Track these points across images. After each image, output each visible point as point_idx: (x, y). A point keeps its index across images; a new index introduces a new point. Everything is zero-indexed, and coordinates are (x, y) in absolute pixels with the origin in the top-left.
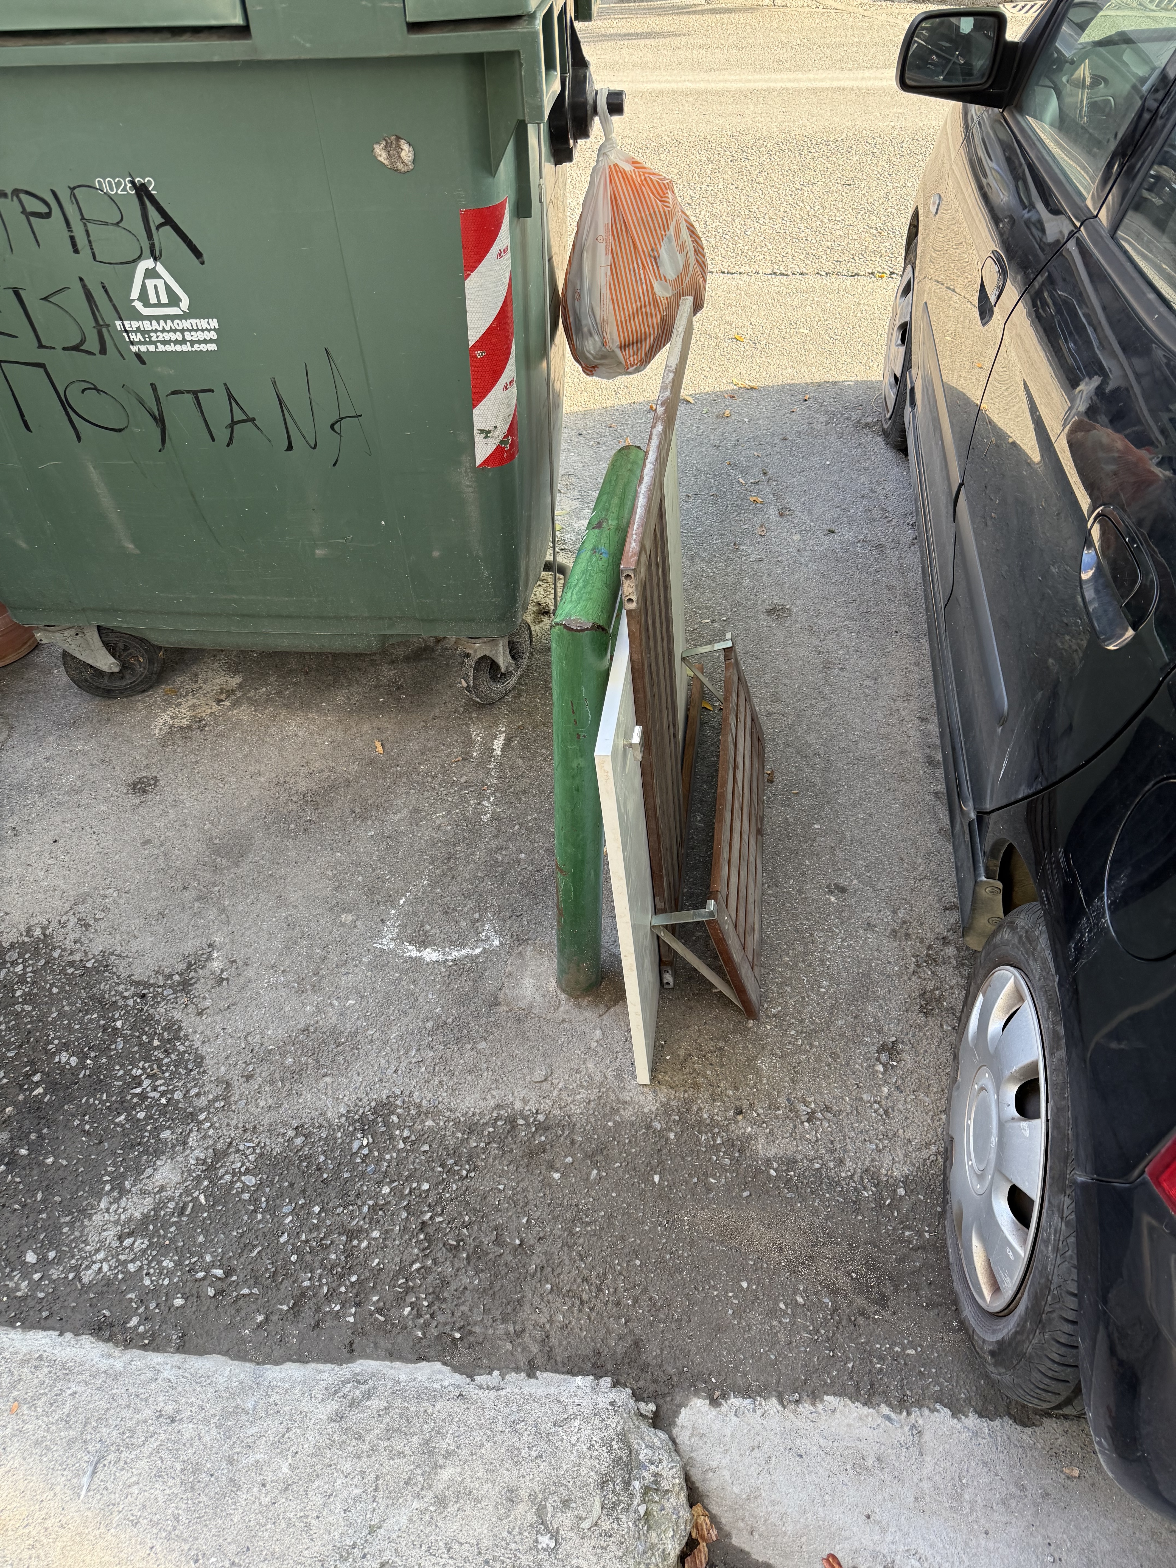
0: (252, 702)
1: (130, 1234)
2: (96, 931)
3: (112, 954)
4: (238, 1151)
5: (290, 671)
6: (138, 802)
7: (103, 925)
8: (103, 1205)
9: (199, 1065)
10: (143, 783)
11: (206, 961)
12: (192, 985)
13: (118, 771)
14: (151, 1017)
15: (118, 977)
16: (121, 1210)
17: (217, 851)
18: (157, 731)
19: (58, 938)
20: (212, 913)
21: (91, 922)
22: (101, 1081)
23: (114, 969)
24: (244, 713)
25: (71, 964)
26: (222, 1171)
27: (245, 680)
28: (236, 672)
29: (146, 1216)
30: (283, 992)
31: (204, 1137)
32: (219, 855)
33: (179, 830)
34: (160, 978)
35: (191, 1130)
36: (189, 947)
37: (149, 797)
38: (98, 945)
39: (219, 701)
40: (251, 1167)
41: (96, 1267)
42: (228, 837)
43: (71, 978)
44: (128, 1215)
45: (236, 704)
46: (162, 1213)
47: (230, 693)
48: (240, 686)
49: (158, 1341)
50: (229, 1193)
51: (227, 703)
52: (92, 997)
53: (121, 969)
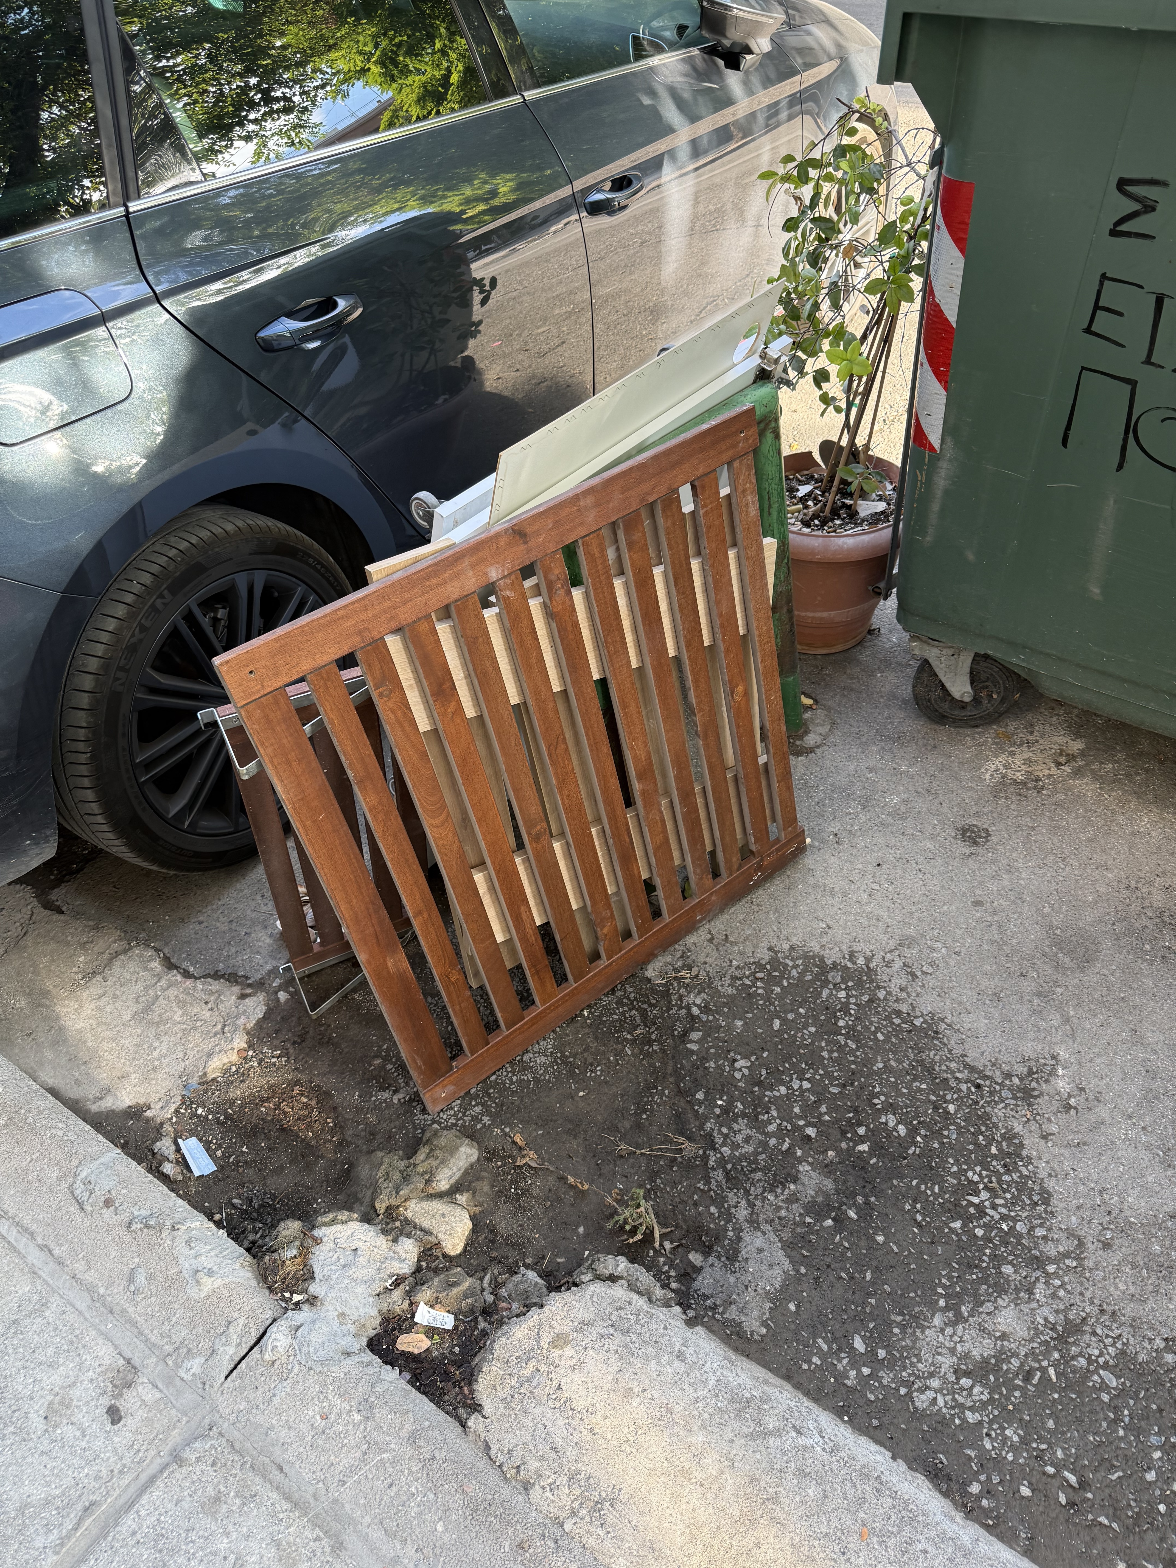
0: (1096, 777)
1: (967, 1374)
2: (923, 986)
3: (942, 1020)
4: (1094, 1333)
5: (1141, 754)
6: (968, 852)
7: (931, 982)
8: (937, 1321)
9: (1046, 1202)
10: (973, 832)
11: (1050, 1074)
12: (1036, 1097)
13: (945, 809)
14: (987, 1116)
15: (950, 1051)
16: (957, 1339)
17: (1058, 943)
18: (987, 776)
19: (882, 976)
20: (1055, 1019)
21: (919, 973)
22: (931, 1168)
23: (945, 1040)
24: (1086, 787)
25: (898, 1013)
26: (1074, 1350)
27: (1088, 748)
28: (1077, 736)
29: (985, 1361)
30: (1145, 1156)
31: (1054, 1296)
32: (1061, 949)
33: (1014, 902)
34: (998, 1073)
35: (1037, 1279)
36: (1030, 1048)
37: (980, 850)
38: (928, 1004)
39: (1058, 764)
40: (1111, 1362)
41: (930, 1394)
42: (1070, 932)
43: (898, 1030)
44: (965, 1349)
45: (1078, 773)
46: (1005, 1367)
47: (1071, 758)
48: (1083, 754)
49: (1002, 1527)
50: (1084, 1383)
51: (1067, 769)
52: (921, 1062)
53: (952, 1042)
